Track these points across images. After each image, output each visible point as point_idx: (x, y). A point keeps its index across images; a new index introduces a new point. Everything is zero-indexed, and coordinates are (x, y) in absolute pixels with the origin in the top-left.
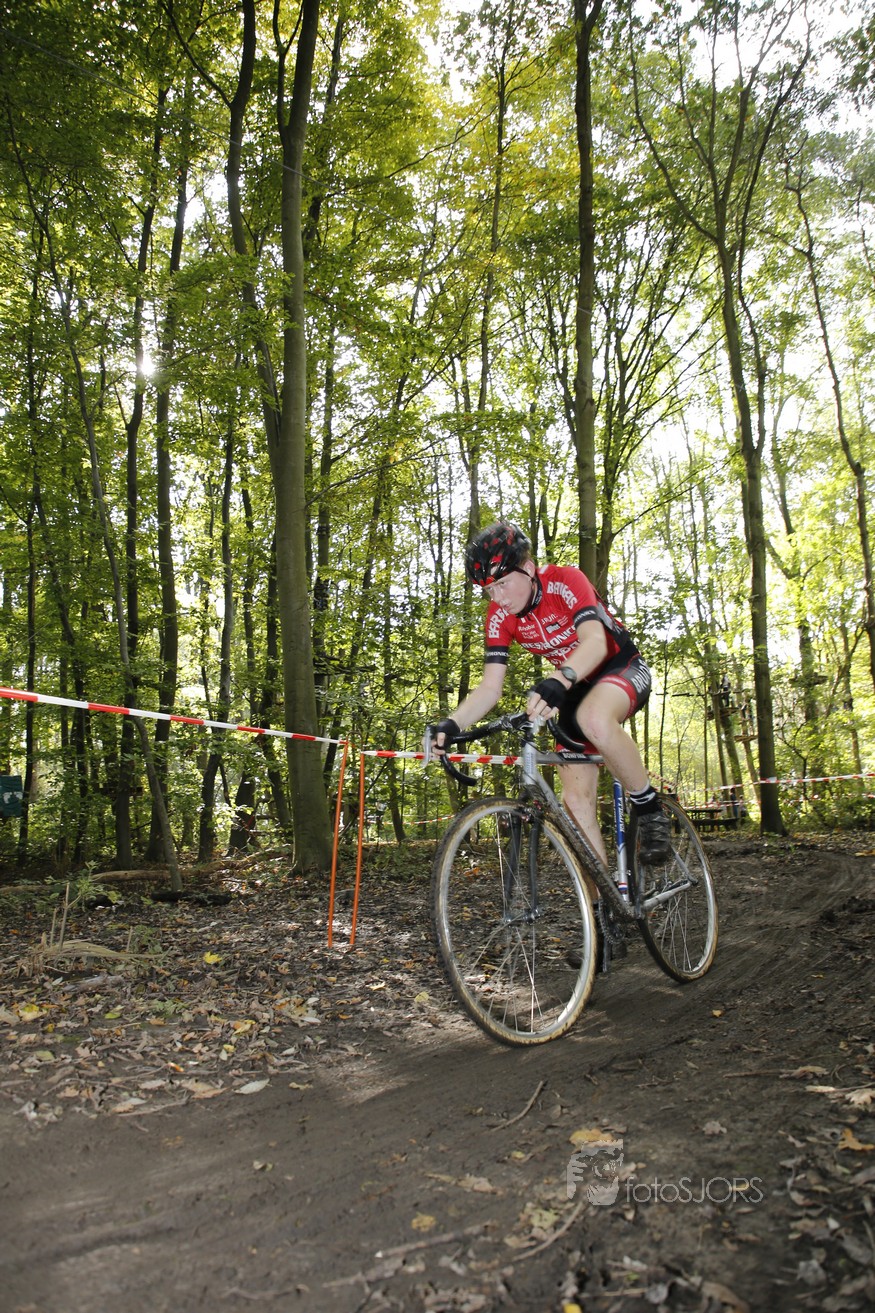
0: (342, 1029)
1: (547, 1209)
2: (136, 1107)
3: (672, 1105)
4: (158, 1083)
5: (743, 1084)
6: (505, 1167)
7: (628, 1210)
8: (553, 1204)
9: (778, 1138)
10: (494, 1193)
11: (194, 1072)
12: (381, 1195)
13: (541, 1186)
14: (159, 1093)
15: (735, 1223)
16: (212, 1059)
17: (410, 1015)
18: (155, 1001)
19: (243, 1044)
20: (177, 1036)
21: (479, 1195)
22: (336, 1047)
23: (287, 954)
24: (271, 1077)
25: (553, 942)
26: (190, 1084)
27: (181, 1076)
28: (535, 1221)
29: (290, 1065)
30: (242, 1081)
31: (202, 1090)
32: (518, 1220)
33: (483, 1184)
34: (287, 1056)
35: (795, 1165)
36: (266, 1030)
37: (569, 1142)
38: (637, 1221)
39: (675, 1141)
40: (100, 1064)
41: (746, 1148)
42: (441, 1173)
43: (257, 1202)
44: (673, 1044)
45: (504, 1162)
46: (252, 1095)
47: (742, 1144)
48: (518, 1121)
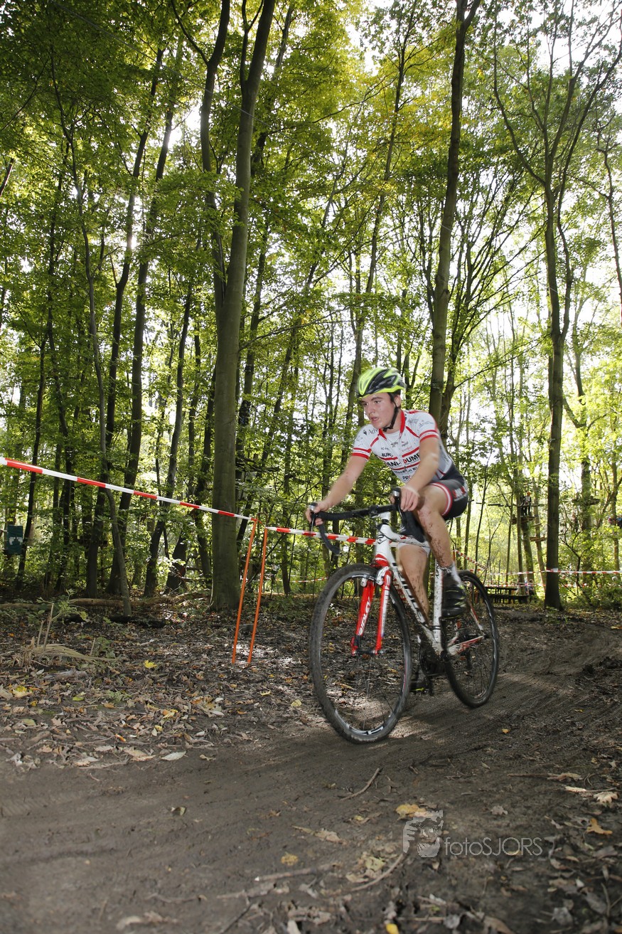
0: (239, 721)
1: (377, 857)
2: (91, 763)
3: (470, 793)
4: (109, 748)
5: (521, 782)
6: (349, 826)
7: (434, 862)
8: (382, 854)
9: (544, 821)
10: (340, 843)
11: (134, 742)
12: (261, 838)
13: (374, 841)
14: (108, 755)
15: (510, 877)
16: (147, 734)
17: (288, 715)
18: (109, 691)
19: (169, 726)
20: (123, 717)
21: (330, 844)
22: (233, 733)
23: (202, 666)
24: (187, 750)
25: (391, 672)
26: (130, 751)
27: (124, 745)
28: (369, 865)
29: (201, 743)
30: (167, 751)
31: (139, 755)
32: (357, 863)
33: (333, 836)
34: (199, 737)
35: (556, 841)
36: (185, 717)
37: (395, 812)
38: (440, 871)
39: (471, 817)
40: (68, 731)
41: (521, 826)
42: (304, 827)
43: (173, 836)
44: (473, 750)
45: (348, 822)
46: (173, 761)
47: (518, 823)
48: (360, 795)
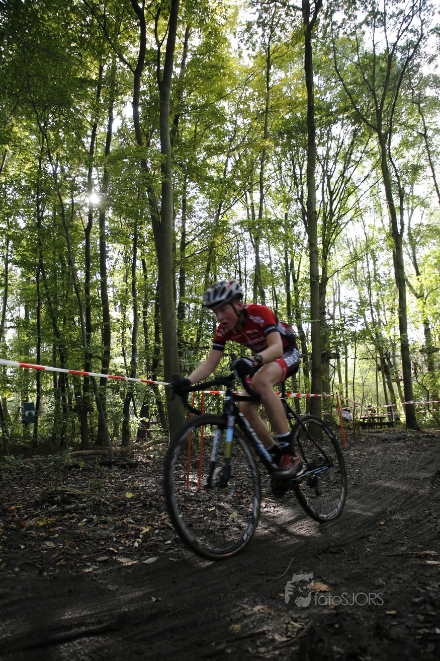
0: (194, 531)
1: (295, 622)
2: (94, 570)
3: (359, 570)
4: (106, 558)
5: (395, 560)
6: (276, 601)
7: (335, 623)
8: (299, 620)
9: (412, 587)
10: (270, 614)
11: (122, 552)
12: (214, 614)
13: (293, 610)
14: (105, 562)
15: (389, 630)
16: (132, 546)
17: (228, 524)
18: (103, 516)
19: (146, 538)
20: (113, 534)
21: (262, 615)
24: (160, 555)
26: (120, 559)
27: (116, 554)
28: (290, 628)
29: (169, 549)
30: (146, 557)
31: (126, 562)
32: (282, 627)
33: (266, 609)
34: (168, 544)
35: (420, 601)
36: (157, 531)
38: (340, 628)
39: (360, 589)
40: (77, 548)
41: (395, 592)
42: (244, 604)
43: (154, 617)
44: (359, 539)
45: (274, 598)
46: (150, 564)
47: (393, 590)
48: (281, 579)
